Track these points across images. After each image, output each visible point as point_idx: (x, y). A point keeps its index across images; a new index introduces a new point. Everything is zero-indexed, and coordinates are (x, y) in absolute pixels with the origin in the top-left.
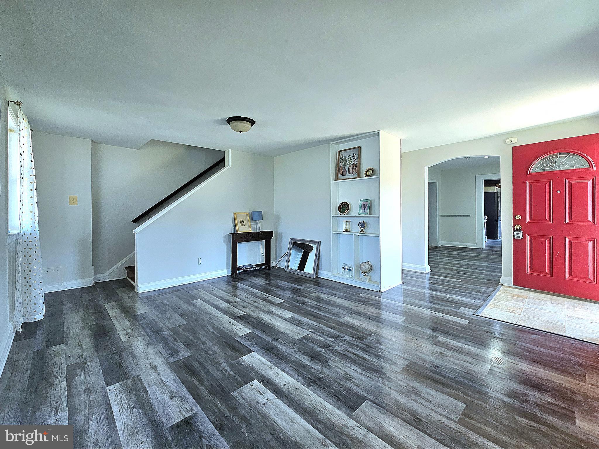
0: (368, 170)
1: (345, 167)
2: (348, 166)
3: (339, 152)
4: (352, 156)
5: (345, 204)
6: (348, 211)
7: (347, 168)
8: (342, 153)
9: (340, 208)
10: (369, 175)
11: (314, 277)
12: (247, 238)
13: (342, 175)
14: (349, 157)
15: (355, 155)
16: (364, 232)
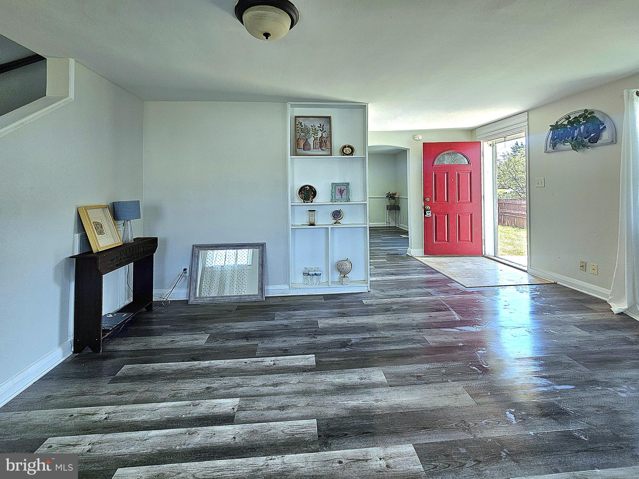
0: (345, 147)
1: (307, 139)
2: (313, 138)
3: (296, 117)
5: (307, 188)
6: (314, 197)
7: (311, 141)
8: (301, 120)
9: (302, 194)
10: (348, 153)
11: (263, 298)
12: (120, 260)
13: (304, 150)
14: (312, 127)
15: (323, 125)
16: (340, 223)
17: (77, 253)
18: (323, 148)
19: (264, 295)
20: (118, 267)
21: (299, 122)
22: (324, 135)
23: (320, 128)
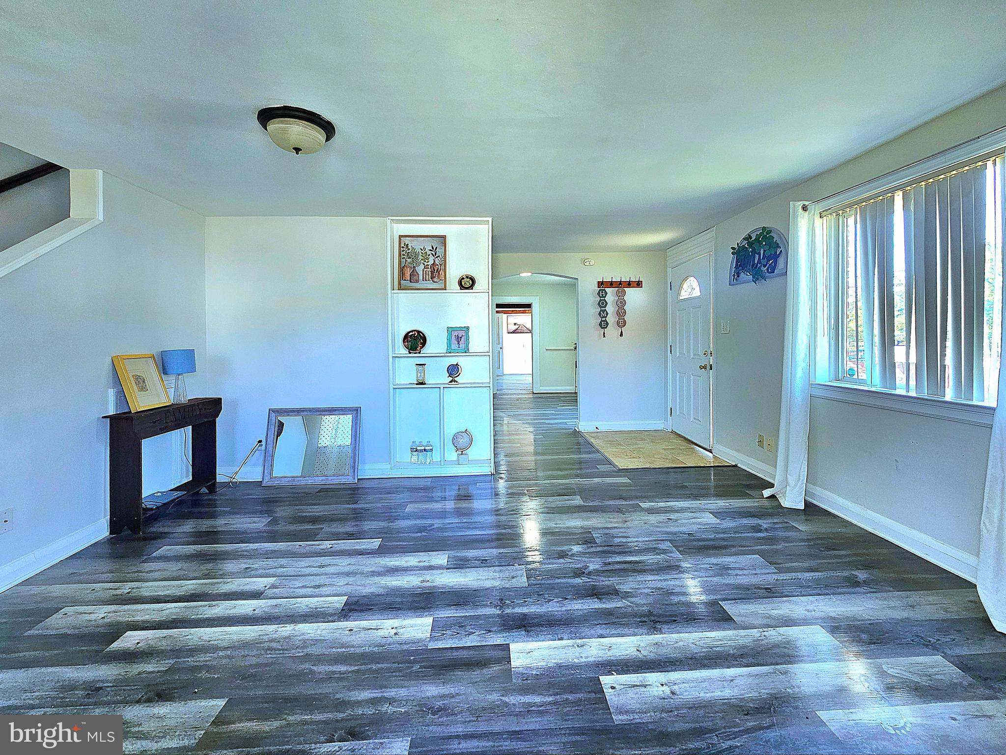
0: (463, 279)
1: (414, 267)
2: (422, 266)
3: (401, 237)
4: (430, 250)
5: (415, 334)
6: (423, 346)
7: (420, 269)
8: (407, 241)
9: (407, 342)
10: (467, 286)
11: (354, 479)
12: (166, 422)
13: (411, 282)
14: (422, 250)
15: (436, 248)
16: (457, 382)
17: (112, 412)
18: (435, 280)
19: (356, 476)
20: (163, 432)
21: (405, 244)
22: (437, 262)
23: (432, 252)
